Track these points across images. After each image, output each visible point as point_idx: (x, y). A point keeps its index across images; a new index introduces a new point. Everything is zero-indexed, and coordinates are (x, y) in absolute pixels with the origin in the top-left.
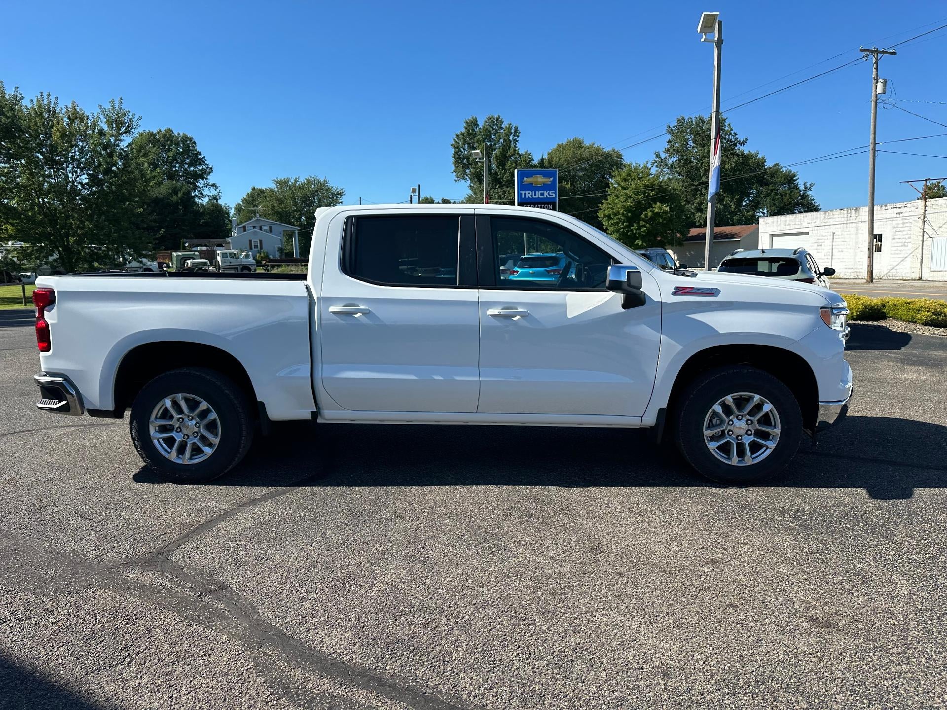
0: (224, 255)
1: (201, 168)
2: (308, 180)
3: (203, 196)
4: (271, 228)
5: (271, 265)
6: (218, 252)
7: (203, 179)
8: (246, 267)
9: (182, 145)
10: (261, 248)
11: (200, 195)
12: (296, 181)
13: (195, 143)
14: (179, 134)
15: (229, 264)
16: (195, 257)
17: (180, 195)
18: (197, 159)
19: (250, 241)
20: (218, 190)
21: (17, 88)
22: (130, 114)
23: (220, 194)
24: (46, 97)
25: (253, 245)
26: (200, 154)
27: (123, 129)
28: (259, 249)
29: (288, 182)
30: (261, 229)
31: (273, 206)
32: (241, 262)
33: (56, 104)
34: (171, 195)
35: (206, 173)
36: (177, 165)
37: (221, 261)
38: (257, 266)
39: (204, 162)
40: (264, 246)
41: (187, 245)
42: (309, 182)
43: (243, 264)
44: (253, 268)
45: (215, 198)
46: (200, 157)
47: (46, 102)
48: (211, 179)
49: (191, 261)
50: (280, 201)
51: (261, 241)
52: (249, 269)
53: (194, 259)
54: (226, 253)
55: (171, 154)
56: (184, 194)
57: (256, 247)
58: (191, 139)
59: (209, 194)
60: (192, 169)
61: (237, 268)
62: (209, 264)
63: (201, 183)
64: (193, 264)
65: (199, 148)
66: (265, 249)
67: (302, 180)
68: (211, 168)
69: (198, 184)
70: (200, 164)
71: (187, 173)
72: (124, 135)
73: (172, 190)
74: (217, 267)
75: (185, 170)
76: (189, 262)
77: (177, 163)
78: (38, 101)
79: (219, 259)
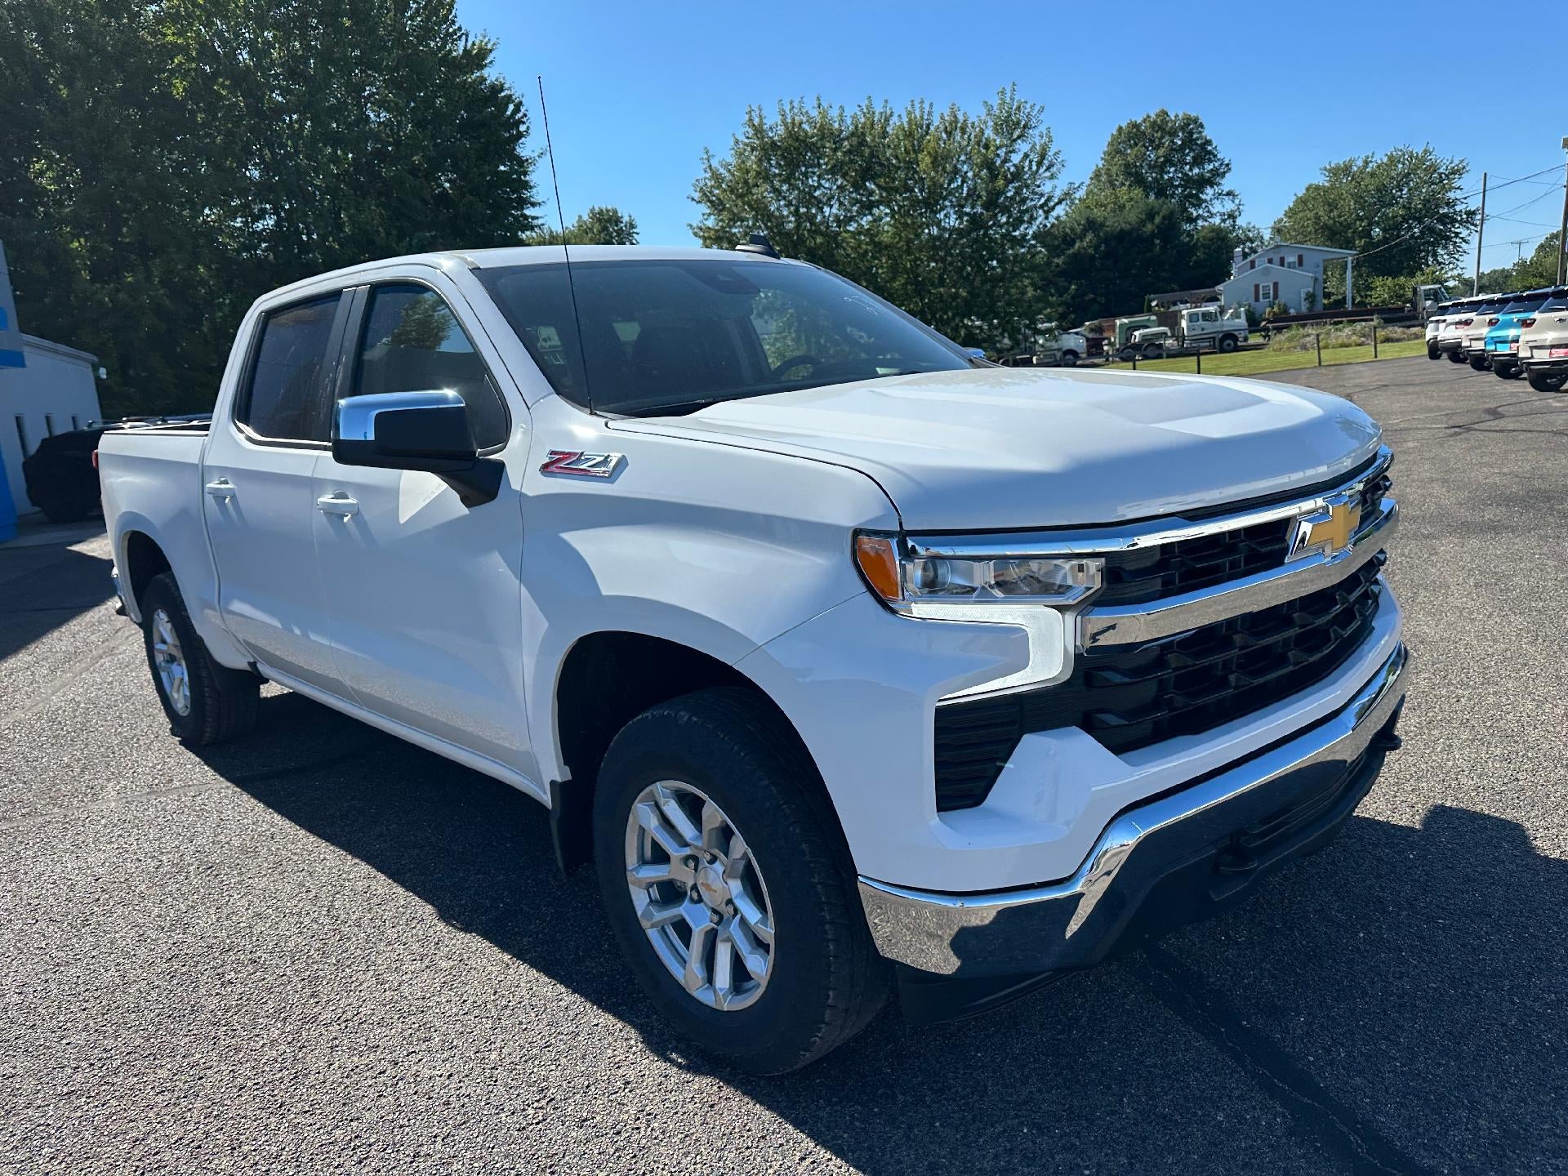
0: (1192, 318)
1: (1211, 167)
2: (1391, 158)
3: (1212, 215)
4: (1300, 258)
5: (1274, 328)
6: (1184, 312)
7: (1212, 187)
8: (1230, 336)
9: (1180, 134)
10: (1276, 296)
11: (1206, 214)
12: (1366, 163)
13: (1201, 126)
14: (1177, 116)
15: (1200, 332)
16: (1149, 324)
17: (1157, 220)
18: (1204, 153)
19: (1257, 287)
20: (1237, 201)
21: (886, 101)
22: (1028, 106)
23: (1241, 207)
24: (917, 106)
25: (1261, 292)
26: (1211, 145)
27: (1016, 134)
28: (1271, 299)
29: (1351, 166)
30: (1282, 263)
31: (1318, 218)
32: (1223, 326)
33: (930, 113)
34: (1143, 223)
35: (1218, 175)
36: (1172, 169)
37: (1188, 327)
38: (1250, 332)
39: (1215, 156)
40: (1280, 293)
41: (1154, 304)
42: (1393, 161)
43: (1225, 329)
44: (1241, 336)
45: (1232, 216)
46: (1209, 148)
47: (918, 113)
48: (1227, 184)
49: (1141, 331)
50: (1332, 206)
51: (1276, 285)
52: (1235, 338)
53: (1147, 327)
54: (1197, 314)
55: (1161, 152)
56: (1164, 218)
57: (1266, 296)
58: (1196, 121)
59: (1222, 211)
60: (1196, 171)
61: (1214, 338)
62: (1169, 334)
63: (1209, 192)
64: (1143, 336)
65: (1208, 133)
66: (1282, 299)
67: (1380, 158)
68: (1227, 165)
69: (1203, 197)
70: (1210, 161)
71: (1188, 181)
72: (1019, 141)
73: (1147, 215)
74: (1180, 339)
75: (1186, 175)
76: (1137, 333)
77: (1173, 165)
78: (909, 113)
79: (1184, 324)
